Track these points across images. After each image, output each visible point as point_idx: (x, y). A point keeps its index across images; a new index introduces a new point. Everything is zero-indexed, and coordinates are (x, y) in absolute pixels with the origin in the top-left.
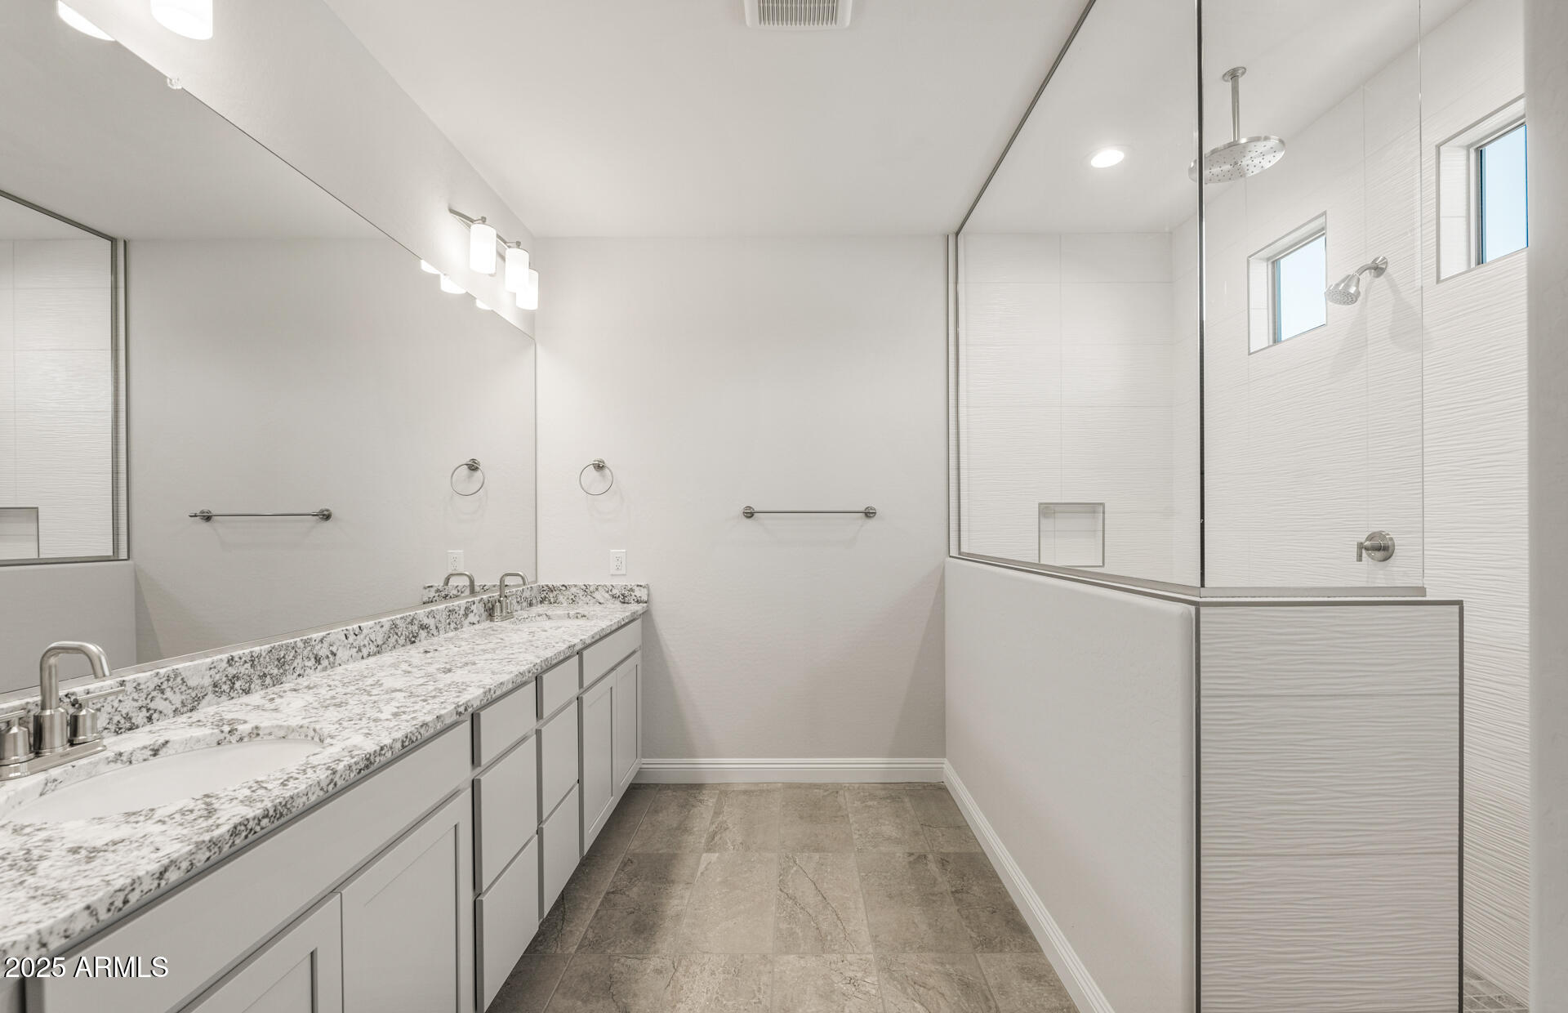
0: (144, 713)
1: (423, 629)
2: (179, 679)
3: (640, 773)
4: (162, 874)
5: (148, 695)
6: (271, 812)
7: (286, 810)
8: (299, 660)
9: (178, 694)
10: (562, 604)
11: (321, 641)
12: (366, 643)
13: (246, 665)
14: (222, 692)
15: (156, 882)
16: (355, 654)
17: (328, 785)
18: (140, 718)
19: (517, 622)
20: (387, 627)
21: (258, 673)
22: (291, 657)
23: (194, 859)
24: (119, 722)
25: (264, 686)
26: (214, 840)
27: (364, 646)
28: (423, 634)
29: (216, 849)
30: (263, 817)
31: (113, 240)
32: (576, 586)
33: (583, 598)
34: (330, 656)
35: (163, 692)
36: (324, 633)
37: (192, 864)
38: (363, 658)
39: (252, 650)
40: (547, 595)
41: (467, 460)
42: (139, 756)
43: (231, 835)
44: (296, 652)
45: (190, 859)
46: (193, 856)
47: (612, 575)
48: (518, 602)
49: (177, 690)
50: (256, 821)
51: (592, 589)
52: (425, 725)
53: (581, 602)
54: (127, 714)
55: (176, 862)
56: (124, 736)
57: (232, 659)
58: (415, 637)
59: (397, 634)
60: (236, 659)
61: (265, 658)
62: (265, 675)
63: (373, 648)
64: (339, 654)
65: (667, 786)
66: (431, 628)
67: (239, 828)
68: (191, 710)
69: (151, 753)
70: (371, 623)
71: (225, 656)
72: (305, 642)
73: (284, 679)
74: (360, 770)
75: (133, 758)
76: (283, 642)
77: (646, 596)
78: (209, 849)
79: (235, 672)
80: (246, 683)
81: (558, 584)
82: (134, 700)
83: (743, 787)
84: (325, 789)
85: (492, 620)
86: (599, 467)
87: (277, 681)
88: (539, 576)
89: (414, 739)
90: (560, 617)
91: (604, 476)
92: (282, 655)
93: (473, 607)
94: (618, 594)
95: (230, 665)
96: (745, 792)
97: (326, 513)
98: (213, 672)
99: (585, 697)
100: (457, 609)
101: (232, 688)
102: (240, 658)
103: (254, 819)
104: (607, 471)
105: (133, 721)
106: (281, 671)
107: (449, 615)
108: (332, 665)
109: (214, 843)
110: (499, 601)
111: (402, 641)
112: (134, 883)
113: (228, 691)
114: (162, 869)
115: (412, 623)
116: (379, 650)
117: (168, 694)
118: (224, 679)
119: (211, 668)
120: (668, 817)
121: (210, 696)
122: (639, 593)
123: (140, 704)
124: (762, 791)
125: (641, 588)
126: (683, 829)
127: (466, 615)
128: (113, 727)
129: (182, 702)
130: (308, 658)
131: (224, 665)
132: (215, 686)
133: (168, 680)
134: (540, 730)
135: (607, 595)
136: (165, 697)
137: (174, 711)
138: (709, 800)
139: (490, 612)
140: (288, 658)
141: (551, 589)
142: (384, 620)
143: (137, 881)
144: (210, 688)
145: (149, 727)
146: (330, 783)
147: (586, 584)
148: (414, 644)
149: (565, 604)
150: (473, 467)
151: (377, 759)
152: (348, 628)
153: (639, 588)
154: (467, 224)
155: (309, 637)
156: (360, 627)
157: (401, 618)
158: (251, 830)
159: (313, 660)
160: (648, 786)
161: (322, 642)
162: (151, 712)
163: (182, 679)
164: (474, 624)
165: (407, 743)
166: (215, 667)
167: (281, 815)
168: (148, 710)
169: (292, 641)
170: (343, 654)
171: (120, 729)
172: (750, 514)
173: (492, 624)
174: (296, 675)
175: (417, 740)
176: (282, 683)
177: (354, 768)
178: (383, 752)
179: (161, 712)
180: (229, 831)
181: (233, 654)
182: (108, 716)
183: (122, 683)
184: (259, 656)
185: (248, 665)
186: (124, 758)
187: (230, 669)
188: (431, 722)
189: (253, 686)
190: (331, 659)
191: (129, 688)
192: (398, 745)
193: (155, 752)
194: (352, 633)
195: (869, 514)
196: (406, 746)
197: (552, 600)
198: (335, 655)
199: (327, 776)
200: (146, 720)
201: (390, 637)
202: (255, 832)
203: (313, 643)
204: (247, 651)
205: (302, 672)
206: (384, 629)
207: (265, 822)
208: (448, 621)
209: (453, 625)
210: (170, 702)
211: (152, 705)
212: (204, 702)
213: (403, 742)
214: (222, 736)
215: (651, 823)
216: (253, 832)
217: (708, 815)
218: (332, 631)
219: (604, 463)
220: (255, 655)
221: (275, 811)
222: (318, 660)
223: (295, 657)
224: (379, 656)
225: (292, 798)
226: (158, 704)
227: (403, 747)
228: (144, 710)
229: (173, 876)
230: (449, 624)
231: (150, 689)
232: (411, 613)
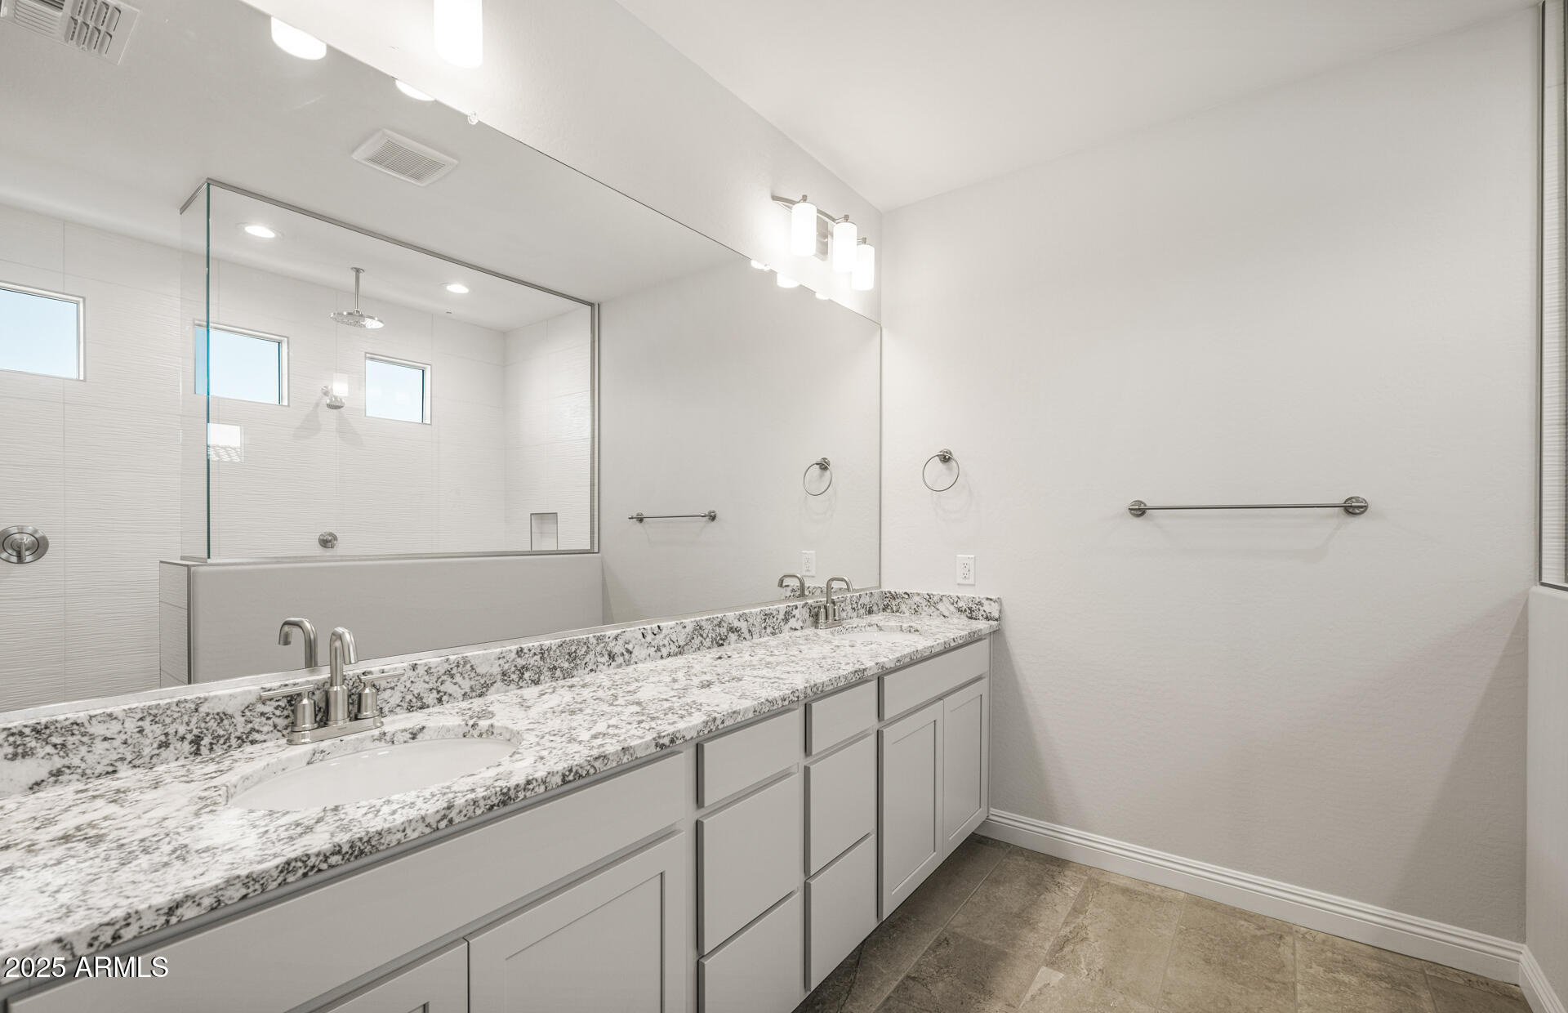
0: (435, 695)
1: (733, 632)
2: (468, 666)
3: (985, 823)
4: (171, 911)
5: (438, 678)
6: (345, 849)
7: (369, 847)
8: (591, 655)
9: (467, 680)
10: (904, 613)
11: (616, 638)
12: (666, 642)
13: (535, 657)
14: (510, 681)
15: (163, 919)
16: (653, 654)
17: (439, 822)
18: (431, 698)
19: (844, 631)
20: (690, 628)
21: (547, 665)
22: (582, 653)
23: (222, 895)
24: (411, 701)
25: (554, 678)
26: (255, 876)
27: (664, 645)
28: (733, 637)
29: (257, 886)
30: (333, 854)
31: (591, 305)
32: (918, 594)
33: (926, 609)
34: (625, 653)
35: (452, 677)
36: (619, 631)
37: (219, 901)
38: (662, 657)
39: (541, 643)
40: (890, 603)
41: (819, 459)
42: (400, 737)
43: (282, 872)
44: (588, 647)
45: (216, 894)
46: (220, 893)
47: (959, 584)
48: (853, 609)
49: (466, 676)
50: (321, 858)
51: (935, 599)
52: (603, 757)
53: (924, 614)
54: (419, 694)
55: (194, 897)
56: (414, 713)
57: (521, 651)
58: (724, 640)
59: (702, 636)
60: (526, 651)
61: (555, 651)
62: (555, 668)
63: (674, 649)
64: (636, 652)
65: (1020, 851)
66: (743, 631)
67: (293, 864)
68: (480, 696)
69: (410, 736)
70: (672, 623)
71: (514, 648)
72: (598, 638)
73: (575, 673)
74: (492, 807)
75: (395, 739)
76: (575, 638)
77: (998, 612)
78: (246, 885)
79: (524, 663)
80: (535, 674)
81: (900, 591)
82: (425, 682)
83: (1122, 882)
84: (434, 826)
85: (816, 627)
86: (946, 458)
87: (568, 674)
88: (882, 581)
89: (584, 773)
90: (892, 629)
91: (950, 469)
92: (573, 651)
93: (795, 612)
94: (965, 607)
95: (519, 656)
96: (1125, 891)
97: (712, 514)
98: (501, 662)
99: (888, 733)
100: (775, 613)
101: (521, 678)
102: (530, 650)
103: (318, 855)
104: (953, 463)
105: (424, 701)
106: (572, 665)
107: (765, 619)
108: (628, 663)
109: (253, 879)
110: (825, 607)
111: (707, 643)
112: (130, 917)
113: (517, 680)
114: (174, 904)
115: (719, 625)
116: (681, 651)
117: (458, 678)
118: (513, 669)
119: (499, 658)
120: (1010, 895)
121: (499, 684)
122: (988, 607)
123: (431, 686)
124: (1151, 897)
125: (992, 602)
126: (1024, 918)
127: (786, 620)
128: (405, 705)
129: (471, 688)
130: (601, 654)
131: (513, 655)
132: (504, 674)
133: (458, 666)
134: (809, 768)
135: (952, 608)
136: (454, 681)
137: (464, 695)
138: (1071, 888)
139: (815, 617)
140: (580, 653)
141: (894, 597)
142: (686, 621)
143: (133, 915)
144: (499, 677)
145: (438, 709)
146: (442, 820)
147: (930, 593)
148: (722, 648)
149: (907, 614)
150: (824, 466)
151: (521, 795)
152: (645, 627)
153: (989, 602)
154: (788, 207)
155: (603, 634)
156: (659, 627)
157: (707, 620)
158: (313, 867)
159: (606, 656)
160: (996, 843)
161: (617, 640)
162: (441, 694)
163: (472, 666)
164: (796, 629)
165: (571, 778)
166: (504, 657)
167: (362, 852)
168: (439, 692)
169: (584, 636)
170: (639, 653)
171: (412, 707)
172: (1139, 511)
173: (816, 631)
174: (587, 670)
175: (588, 773)
176: (572, 677)
177: (482, 803)
178: (531, 787)
179: (450, 695)
180: (277, 867)
181: (523, 646)
182: (401, 695)
183: (414, 667)
184: (549, 649)
185: (537, 658)
186: (388, 738)
187: (519, 660)
188: (613, 754)
189: (542, 678)
190: (627, 656)
191: (421, 670)
192: (558, 779)
193: (414, 736)
194: (650, 632)
195: (1352, 509)
196: (570, 781)
197: (895, 609)
198: (631, 653)
199: (438, 811)
200: (436, 701)
201: (693, 638)
202: (320, 870)
203: (607, 640)
204: (536, 644)
205: (594, 667)
206: (687, 630)
207: (334, 860)
208: (763, 625)
209: (769, 630)
210: (460, 686)
211: (442, 688)
212: (492, 689)
213: (564, 776)
214: (466, 729)
215: (986, 897)
216: (316, 869)
217: (1064, 910)
218: (628, 629)
219: (950, 453)
220: (545, 648)
221: (351, 847)
222: (612, 657)
223: (587, 652)
224: (679, 656)
225: (380, 834)
226: (448, 687)
227: (565, 782)
228: (435, 692)
229: (188, 912)
230: (765, 628)
231: (440, 673)
232: (719, 616)
